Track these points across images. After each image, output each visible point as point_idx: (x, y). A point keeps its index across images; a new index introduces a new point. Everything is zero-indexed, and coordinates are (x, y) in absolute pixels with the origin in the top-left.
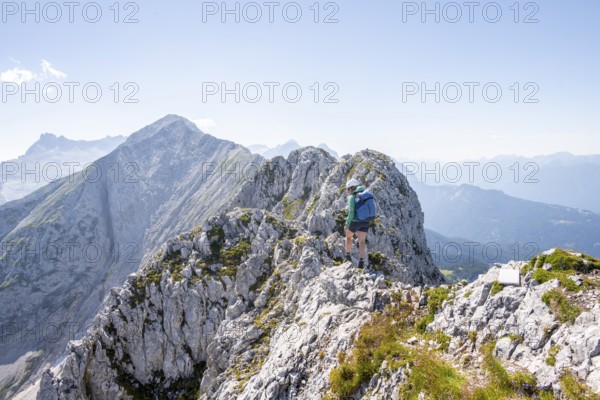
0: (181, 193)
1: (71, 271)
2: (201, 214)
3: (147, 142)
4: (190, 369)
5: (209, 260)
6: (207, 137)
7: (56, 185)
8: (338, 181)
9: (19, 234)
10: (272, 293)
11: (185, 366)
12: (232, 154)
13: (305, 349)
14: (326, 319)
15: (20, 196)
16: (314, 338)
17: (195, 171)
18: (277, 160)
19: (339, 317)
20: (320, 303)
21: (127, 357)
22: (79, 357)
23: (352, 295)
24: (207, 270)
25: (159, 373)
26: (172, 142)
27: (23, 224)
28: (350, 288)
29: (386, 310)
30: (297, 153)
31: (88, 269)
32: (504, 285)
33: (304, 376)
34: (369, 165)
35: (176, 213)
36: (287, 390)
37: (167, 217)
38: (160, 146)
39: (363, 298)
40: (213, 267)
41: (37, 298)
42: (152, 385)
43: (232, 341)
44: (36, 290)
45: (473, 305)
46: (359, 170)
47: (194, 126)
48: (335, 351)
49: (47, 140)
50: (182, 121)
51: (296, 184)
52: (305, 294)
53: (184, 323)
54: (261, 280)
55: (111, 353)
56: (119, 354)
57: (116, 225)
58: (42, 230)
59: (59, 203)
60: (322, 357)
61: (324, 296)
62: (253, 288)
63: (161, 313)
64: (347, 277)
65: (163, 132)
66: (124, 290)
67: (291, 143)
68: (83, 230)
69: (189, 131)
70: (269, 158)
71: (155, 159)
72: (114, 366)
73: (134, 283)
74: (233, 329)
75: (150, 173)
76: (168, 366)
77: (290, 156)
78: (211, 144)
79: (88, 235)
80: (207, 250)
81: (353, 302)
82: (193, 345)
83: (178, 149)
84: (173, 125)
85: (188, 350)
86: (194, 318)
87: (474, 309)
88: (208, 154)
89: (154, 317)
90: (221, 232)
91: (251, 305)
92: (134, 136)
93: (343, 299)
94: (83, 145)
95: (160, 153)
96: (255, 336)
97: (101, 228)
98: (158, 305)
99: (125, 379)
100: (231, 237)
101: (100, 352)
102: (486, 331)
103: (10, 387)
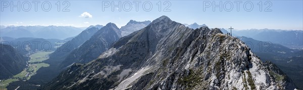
0: (167, 36)
1: (139, 54)
2: (172, 41)
6: (174, 22)
7: (135, 33)
8: (211, 33)
9: (128, 44)
12: (181, 26)
17: (170, 30)
26: (165, 23)
27: (130, 41)
31: (143, 53)
35: (165, 41)
37: (163, 42)
38: (162, 24)
41: (132, 59)
44: (131, 57)
46: (215, 31)
49: (131, 22)
50: (167, 17)
51: (201, 34)
57: (150, 43)
58: (133, 43)
59: (137, 37)
65: (163, 20)
67: (195, 24)
68: (142, 44)
69: (169, 20)
71: (160, 27)
75: (159, 31)
79: (144, 45)
83: (166, 25)
84: (165, 18)
88: (174, 25)
92: (154, 21)
95: (162, 25)
97: (147, 44)
103: (125, 77)
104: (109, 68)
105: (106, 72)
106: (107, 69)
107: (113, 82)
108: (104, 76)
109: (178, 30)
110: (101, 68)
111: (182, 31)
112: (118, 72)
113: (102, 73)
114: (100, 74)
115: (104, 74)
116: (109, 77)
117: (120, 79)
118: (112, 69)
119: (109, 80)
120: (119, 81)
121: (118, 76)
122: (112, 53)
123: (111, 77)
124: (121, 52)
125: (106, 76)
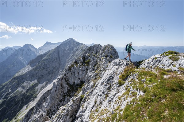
1: (53, 67)
2: (76, 57)
3: (66, 43)
4: (80, 82)
5: (83, 63)
6: (77, 42)
7: (49, 51)
8: (103, 50)
9: (43, 60)
10: (98, 67)
11: (79, 82)
12: (82, 45)
13: (113, 73)
14: (116, 68)
15: (43, 53)
16: (114, 71)
17: (75, 49)
18: (91, 46)
19: (118, 67)
20: (113, 66)
21: (68, 80)
22: (60, 80)
23: (121, 64)
24: (82, 65)
25: (74, 83)
26: (71, 43)
28: (120, 62)
29: (129, 65)
30: (95, 45)
31: (56, 67)
32: (157, 58)
33: (113, 77)
34: (109, 47)
35: (72, 57)
36: (110, 80)
37: (70, 57)
38: (68, 44)
39: (123, 64)
40: (83, 64)
41: (47, 72)
42: (73, 85)
43: (91, 76)
44: (46, 70)
45: (150, 62)
46: (107, 48)
47: (75, 40)
48: (119, 73)
49: (47, 43)
50: (73, 39)
51: (95, 51)
52: (109, 65)
53: (78, 74)
54: (95, 65)
55: (65, 79)
56: (67, 80)
57: (61, 59)
58: (47, 60)
59: (50, 55)
60: (116, 74)
61: (114, 65)
62: (94, 66)
63: (74, 72)
64: (119, 61)
65: (69, 41)
66: (67, 68)
67: (93, 43)
68: (55, 60)
69: (74, 41)
70: (89, 46)
71: (68, 46)
72: (66, 82)
73: (69, 67)
74: (90, 73)
75: (67, 49)
76: (76, 82)
77: (94, 46)
78: (78, 44)
79: (56, 60)
80: (82, 61)
81: (121, 65)
82: (80, 78)
84: (71, 40)
85: (79, 79)
86: (80, 73)
87: (151, 63)
88: (78, 45)
89: (73, 73)
90: (85, 58)
91: (94, 70)
92: (63, 42)
93: (119, 65)
94: (54, 44)
96: (96, 74)
97: (58, 59)
98: (73, 71)
99: (68, 84)
100: (87, 59)
101: (63, 79)
102: (154, 66)
103: (43, 88)
104: (27, 83)
105: (23, 88)
106: (25, 84)
107: (32, 95)
108: (22, 91)
109: (80, 48)
110: (18, 85)
111: (83, 48)
112: (36, 85)
113: (20, 89)
114: (18, 91)
115: (22, 89)
116: (27, 91)
117: (38, 90)
118: (30, 83)
119: (28, 94)
120: (37, 93)
121: (36, 88)
122: (29, 69)
123: (29, 91)
124: (37, 68)
125: (24, 91)
